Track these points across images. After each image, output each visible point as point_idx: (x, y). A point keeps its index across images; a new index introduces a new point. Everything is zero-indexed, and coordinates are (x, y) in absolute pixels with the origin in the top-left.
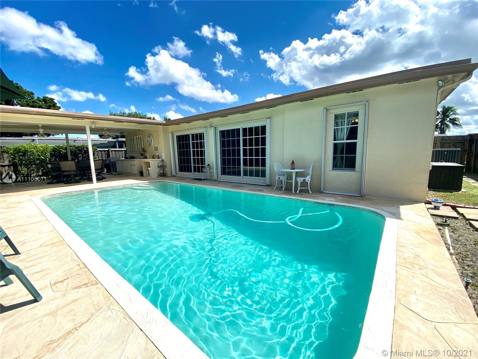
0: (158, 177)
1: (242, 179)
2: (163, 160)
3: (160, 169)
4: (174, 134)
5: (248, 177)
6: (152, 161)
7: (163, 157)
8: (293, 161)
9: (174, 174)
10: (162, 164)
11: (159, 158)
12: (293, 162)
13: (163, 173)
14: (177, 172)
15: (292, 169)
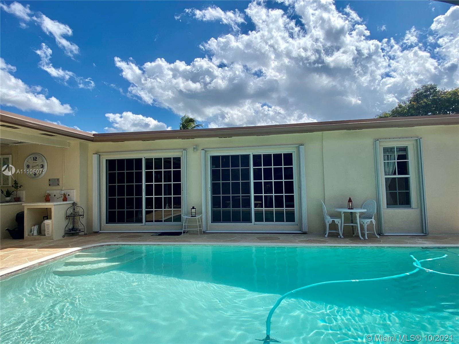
0: (64, 237)
1: (253, 226)
2: (74, 204)
3: (67, 221)
4: (101, 157)
5: (264, 223)
6: (56, 206)
7: (75, 196)
8: (350, 198)
9: (96, 228)
10: (72, 211)
11: (65, 199)
12: (350, 201)
13: (73, 229)
14: (102, 225)
15: (349, 209)
